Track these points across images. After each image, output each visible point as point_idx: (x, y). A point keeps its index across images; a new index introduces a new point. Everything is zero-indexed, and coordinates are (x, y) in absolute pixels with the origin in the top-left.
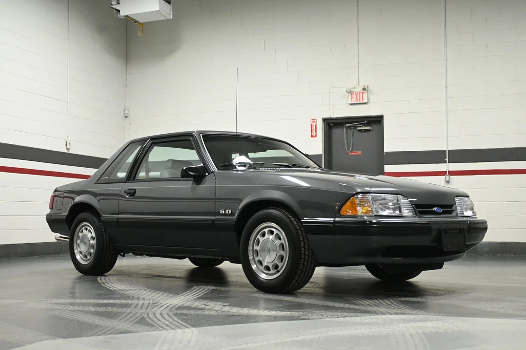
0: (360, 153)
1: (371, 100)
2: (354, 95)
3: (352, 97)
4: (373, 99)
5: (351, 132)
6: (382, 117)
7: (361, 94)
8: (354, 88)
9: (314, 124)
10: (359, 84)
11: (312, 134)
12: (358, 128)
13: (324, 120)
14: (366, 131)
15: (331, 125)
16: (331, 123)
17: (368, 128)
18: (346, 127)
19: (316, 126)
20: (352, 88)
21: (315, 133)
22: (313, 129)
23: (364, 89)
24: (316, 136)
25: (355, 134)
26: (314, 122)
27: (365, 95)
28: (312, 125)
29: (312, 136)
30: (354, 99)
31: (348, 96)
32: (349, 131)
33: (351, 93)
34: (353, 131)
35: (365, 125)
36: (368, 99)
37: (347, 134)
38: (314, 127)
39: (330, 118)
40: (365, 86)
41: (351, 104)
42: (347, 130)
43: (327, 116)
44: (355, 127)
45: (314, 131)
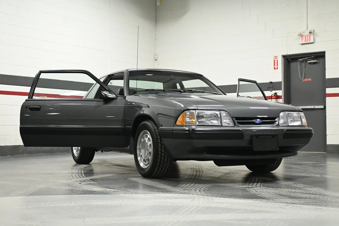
0: (310, 79)
1: (317, 40)
2: (304, 38)
3: (302, 39)
4: (317, 39)
5: (303, 64)
6: (324, 52)
7: (309, 37)
8: (304, 32)
9: (276, 60)
10: (307, 29)
11: (275, 67)
12: (308, 62)
13: (284, 57)
14: (314, 63)
15: (289, 60)
16: (289, 58)
17: (315, 61)
18: (299, 61)
19: (277, 61)
20: (302, 32)
21: (277, 66)
22: (275, 63)
23: (310, 33)
24: (277, 69)
25: (306, 66)
26: (276, 58)
27: (312, 37)
28: (274, 60)
29: (275, 69)
30: (304, 40)
31: (300, 38)
32: (302, 64)
33: (301, 35)
34: (305, 64)
35: (313, 59)
36: (314, 40)
37: (301, 66)
38: (276, 62)
39: (288, 55)
40: (311, 30)
41: (302, 44)
42: (301, 63)
43: (285, 54)
44: (306, 61)
45: (276, 65)
